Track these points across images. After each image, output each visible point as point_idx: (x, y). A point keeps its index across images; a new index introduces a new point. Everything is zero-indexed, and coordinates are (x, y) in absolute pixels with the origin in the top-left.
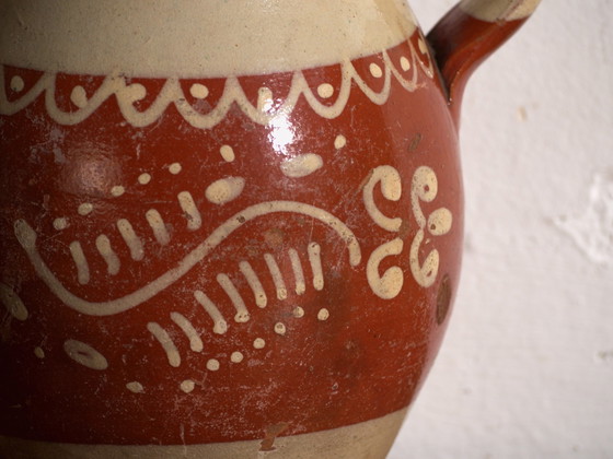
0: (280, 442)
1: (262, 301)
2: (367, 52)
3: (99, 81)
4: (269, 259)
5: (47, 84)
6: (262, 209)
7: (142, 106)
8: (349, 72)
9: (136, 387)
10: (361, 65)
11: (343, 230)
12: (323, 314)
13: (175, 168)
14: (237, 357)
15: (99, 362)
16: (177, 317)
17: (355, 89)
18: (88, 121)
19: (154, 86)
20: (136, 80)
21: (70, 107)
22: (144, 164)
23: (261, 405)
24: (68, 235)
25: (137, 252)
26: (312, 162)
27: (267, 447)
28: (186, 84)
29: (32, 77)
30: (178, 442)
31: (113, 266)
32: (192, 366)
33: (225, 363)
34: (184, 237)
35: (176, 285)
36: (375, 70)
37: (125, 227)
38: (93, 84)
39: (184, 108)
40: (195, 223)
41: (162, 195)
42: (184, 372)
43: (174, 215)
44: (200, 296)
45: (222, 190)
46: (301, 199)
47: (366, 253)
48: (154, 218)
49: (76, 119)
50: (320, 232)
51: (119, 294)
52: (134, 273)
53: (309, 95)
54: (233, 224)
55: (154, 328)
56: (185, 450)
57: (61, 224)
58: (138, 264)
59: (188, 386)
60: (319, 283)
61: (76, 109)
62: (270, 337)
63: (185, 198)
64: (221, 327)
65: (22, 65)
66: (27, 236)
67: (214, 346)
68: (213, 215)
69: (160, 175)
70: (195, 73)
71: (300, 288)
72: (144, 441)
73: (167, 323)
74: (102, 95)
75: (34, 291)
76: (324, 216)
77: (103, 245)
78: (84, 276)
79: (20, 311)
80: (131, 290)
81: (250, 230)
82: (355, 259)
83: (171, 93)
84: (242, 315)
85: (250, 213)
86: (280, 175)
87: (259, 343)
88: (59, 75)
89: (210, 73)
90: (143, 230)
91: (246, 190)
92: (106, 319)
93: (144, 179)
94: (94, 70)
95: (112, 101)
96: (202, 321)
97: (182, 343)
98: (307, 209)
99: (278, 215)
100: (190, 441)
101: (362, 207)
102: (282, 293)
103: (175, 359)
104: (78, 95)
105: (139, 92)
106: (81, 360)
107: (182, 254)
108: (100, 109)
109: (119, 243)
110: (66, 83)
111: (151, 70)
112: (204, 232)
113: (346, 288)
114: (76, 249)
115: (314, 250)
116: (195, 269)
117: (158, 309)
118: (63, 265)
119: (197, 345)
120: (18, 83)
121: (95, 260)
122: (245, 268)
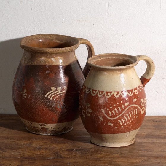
0: (131, 132)
1: (131, 116)
2: (139, 85)
3: (111, 92)
4: (132, 111)
5: (105, 93)
6: (131, 106)
7: (117, 95)
8: (138, 88)
9: (116, 127)
11: (139, 107)
12: (137, 117)
13: (121, 102)
14: (128, 123)
15: (112, 125)
16: (122, 119)
17: (139, 90)
18: (110, 97)
19: (118, 92)
20: (116, 92)
22: (118, 102)
23: (130, 128)
24: (109, 111)
25: (117, 112)
26: (135, 100)
27: (129, 133)
28: (122, 92)
29: (103, 92)
30: (120, 133)
31: (114, 114)
33: (127, 124)
34: (123, 110)
35: (122, 115)
36: (140, 87)
37: (116, 109)
38: (111, 93)
39: (122, 95)
40: (124, 108)
41: (120, 105)
42: (122, 125)
43: (121, 107)
44: (124, 116)
45: (127, 104)
46: (135, 104)
48: (119, 108)
50: (137, 108)
51: (115, 117)
52: (117, 115)
53: (135, 92)
54: (128, 108)
55: (119, 121)
56: (121, 134)
57: (108, 109)
58: (117, 113)
59: (122, 127)
60: (137, 114)
61: (109, 96)
62: (132, 120)
63: (123, 105)
64: (126, 120)
65: (101, 91)
66: (103, 111)
67: (126, 122)
68: (126, 107)
69: (120, 103)
71: (135, 114)
72: (116, 133)
73: (121, 120)
74: (112, 94)
75: (104, 117)
76: (137, 106)
77: (113, 111)
78: (111, 115)
79: (102, 120)
80: (116, 117)
81: (130, 108)
82: (140, 110)
83: (120, 93)
84: (129, 118)
85: (130, 106)
86: (133, 102)
87: (130, 121)
88: (106, 92)
90: (118, 109)
91: (129, 104)
92: (113, 120)
93: (118, 104)
94: (111, 91)
96: (124, 119)
97: (122, 122)
98: (135, 105)
99: (133, 106)
100: (122, 133)
101: (141, 104)
102: (133, 115)
103: (121, 124)
104: (109, 94)
105: (116, 93)
106: (110, 125)
107: (123, 112)
108: (112, 96)
109: (115, 111)
110: (107, 93)
112: (125, 109)
113: (139, 113)
114: (110, 112)
115: (136, 110)
116: (124, 114)
117: (119, 118)
118: (108, 114)
119: (124, 122)
120: (101, 93)
121: (112, 113)
122: (129, 113)
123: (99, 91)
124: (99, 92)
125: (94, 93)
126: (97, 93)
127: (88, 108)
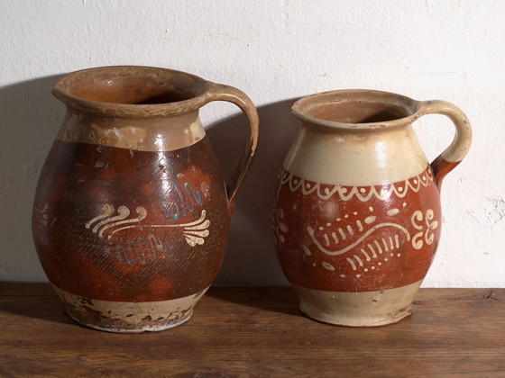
0: (385, 291)
1: (381, 252)
2: (413, 176)
3: (333, 186)
4: (383, 240)
5: (317, 187)
6: (381, 225)
7: (346, 194)
8: (407, 183)
9: (343, 276)
10: (411, 180)
11: (405, 231)
12: (399, 255)
13: (356, 213)
14: (373, 268)
15: (332, 268)
16: (355, 256)
17: (409, 188)
18: (330, 199)
19: (349, 189)
20: (344, 187)
21: (324, 194)
22: (346, 212)
23: (380, 281)
24: (323, 232)
25: (344, 238)
26: (396, 211)
27: (382, 292)
28: (359, 188)
29: (313, 184)
30: (355, 291)
31: (337, 242)
32: (360, 270)
33: (370, 270)
34: (358, 233)
35: (355, 247)
36: (415, 182)
37: (340, 230)
38: (331, 187)
39: (358, 195)
40: (361, 229)
41: (352, 221)
42: (357, 272)
43: (355, 227)
44: (362, 251)
45: (369, 220)
46: (393, 222)
47: (412, 237)
48: (349, 228)
49: (326, 198)
50: (398, 231)
51: (338, 250)
52: (342, 244)
53: (395, 191)
54: (373, 230)
55: (348, 259)
56: (357, 293)
57: (321, 228)
58: (344, 241)
59: (358, 276)
60: (398, 246)
61: (326, 195)
62: (383, 262)
63: (358, 222)
64: (368, 259)
65: (310, 180)
66: (311, 232)
67: (366, 265)
68: (367, 227)
69: (351, 215)
70: (362, 185)
71: (392, 248)
72: (345, 291)
73: (352, 258)
74: (334, 191)
75: (313, 247)
76: (399, 227)
77: (334, 235)
78: (328, 244)
79: (309, 253)
80: (342, 248)
81: (377, 231)
82: (409, 239)
83: (355, 191)
84: (375, 256)
85: (377, 227)
86: (386, 215)
87: (380, 264)
88: (321, 184)
89: (366, 185)
90: (346, 231)
91: (377, 219)
92: (335, 256)
93: (346, 216)
94: (331, 183)
95: (337, 193)
96: (363, 257)
97: (357, 264)
98: (394, 225)
99: (386, 227)
100: (358, 291)
101: (411, 223)
102: (387, 250)
103: (355, 268)
104: (327, 190)
105: (345, 190)
106: (327, 268)
107: (358, 238)
108: (333, 195)
109: (339, 235)
110: (323, 187)
111: (349, 184)
112: (364, 232)
113: (406, 247)
114: (326, 236)
115: (396, 236)
116: (361, 242)
117: (350, 254)
118: (322, 240)
119: (361, 264)
120: (309, 186)
121: (332, 239)
122: (376, 242)
123: (306, 182)
124: (306, 184)
125: (294, 186)
126: (301, 187)
127: (281, 220)
